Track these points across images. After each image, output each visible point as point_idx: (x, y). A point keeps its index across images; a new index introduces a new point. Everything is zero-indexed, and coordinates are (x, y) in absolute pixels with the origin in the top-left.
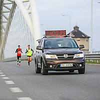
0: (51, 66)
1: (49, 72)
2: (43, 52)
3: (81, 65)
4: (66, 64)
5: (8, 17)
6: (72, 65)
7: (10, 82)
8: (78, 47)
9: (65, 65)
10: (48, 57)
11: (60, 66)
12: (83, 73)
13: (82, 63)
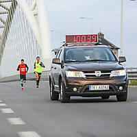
0: (75, 89)
1: (72, 98)
2: (62, 67)
3: (121, 88)
4: (98, 86)
5: (5, 21)
6: (107, 87)
7: (8, 111)
8: (116, 60)
9: (97, 88)
10: (70, 74)
11: (88, 88)
12: (125, 100)
13: (122, 85)
